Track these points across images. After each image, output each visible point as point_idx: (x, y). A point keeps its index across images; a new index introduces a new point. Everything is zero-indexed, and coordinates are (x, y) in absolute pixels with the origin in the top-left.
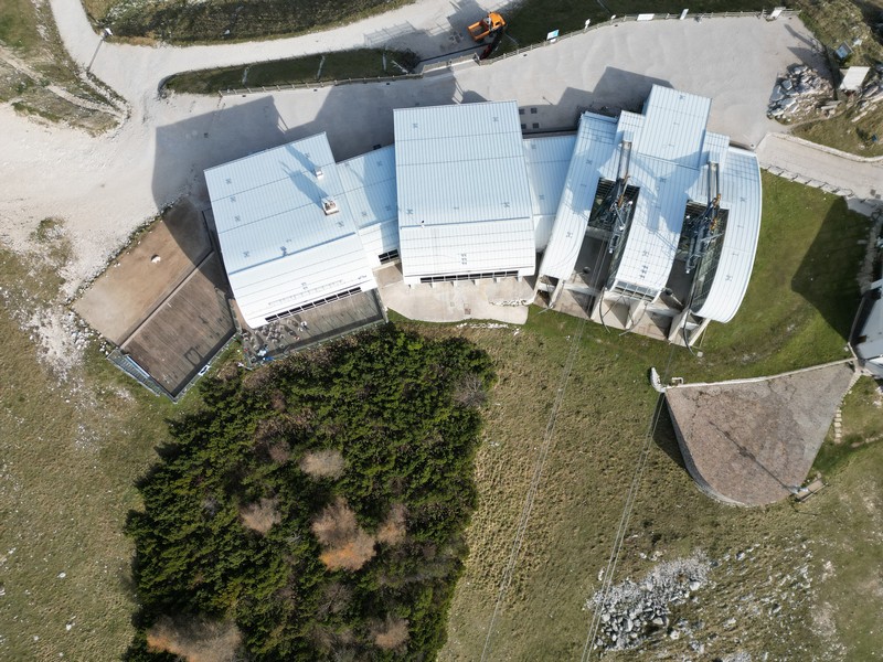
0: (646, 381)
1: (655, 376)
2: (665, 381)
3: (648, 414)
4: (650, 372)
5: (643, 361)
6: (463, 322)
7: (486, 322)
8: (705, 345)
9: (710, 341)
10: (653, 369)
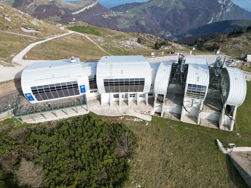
0: (216, 147)
1: (220, 144)
2: (226, 146)
3: (223, 167)
4: (216, 141)
5: (210, 136)
6: (122, 116)
7: (133, 117)
8: (239, 130)
9: (240, 129)
10: (217, 140)
